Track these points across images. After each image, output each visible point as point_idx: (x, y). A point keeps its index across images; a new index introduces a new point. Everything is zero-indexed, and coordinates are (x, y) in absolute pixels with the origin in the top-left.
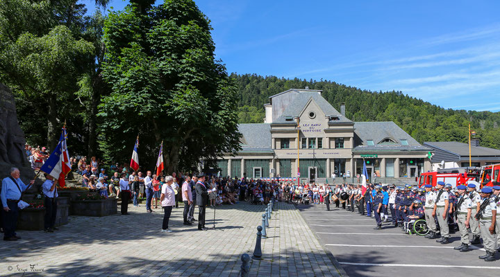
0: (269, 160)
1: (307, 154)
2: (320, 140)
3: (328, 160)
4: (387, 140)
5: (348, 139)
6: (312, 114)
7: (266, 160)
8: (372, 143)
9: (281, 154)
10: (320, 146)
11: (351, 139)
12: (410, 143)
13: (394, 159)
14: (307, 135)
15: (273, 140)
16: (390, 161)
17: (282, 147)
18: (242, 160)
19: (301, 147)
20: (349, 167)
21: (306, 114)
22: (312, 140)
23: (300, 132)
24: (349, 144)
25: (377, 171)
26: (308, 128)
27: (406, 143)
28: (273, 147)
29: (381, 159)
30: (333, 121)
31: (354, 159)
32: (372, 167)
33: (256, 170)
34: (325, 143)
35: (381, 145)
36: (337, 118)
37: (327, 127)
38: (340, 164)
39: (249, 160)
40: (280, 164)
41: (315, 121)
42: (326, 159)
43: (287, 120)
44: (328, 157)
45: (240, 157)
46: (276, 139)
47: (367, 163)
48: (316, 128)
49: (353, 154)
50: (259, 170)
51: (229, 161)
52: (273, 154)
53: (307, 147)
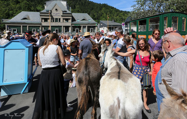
0: (40, 26)
1: (54, 24)
2: (60, 19)
3: (62, 27)
4: (84, 20)
5: (70, 19)
6: (56, 10)
7: (38, 26)
8: (79, 21)
9: (44, 24)
10: (60, 21)
11: (71, 19)
12: (91, 21)
13: (86, 26)
14: (55, 17)
15: (41, 19)
16: (84, 27)
17: (45, 21)
18: (28, 26)
19: (52, 21)
20: (70, 29)
21: (54, 9)
22: (57, 19)
23: (52, 16)
24: (70, 21)
25: (80, 30)
26: (55, 15)
27: (90, 21)
28: (41, 21)
29: (81, 26)
30: (64, 12)
31: (72, 26)
32: (78, 29)
33: (34, 30)
34: (61, 20)
35: (81, 21)
36: (66, 11)
37: (62, 15)
38: (67, 28)
39: (31, 26)
40: (44, 28)
41: (57, 12)
42: (62, 26)
43: (47, 11)
44: (62, 25)
45: (27, 25)
46: (42, 19)
47: (77, 28)
48: (58, 15)
49: (72, 24)
50: (35, 30)
51: (21, 26)
52: (41, 24)
53: (55, 21)
